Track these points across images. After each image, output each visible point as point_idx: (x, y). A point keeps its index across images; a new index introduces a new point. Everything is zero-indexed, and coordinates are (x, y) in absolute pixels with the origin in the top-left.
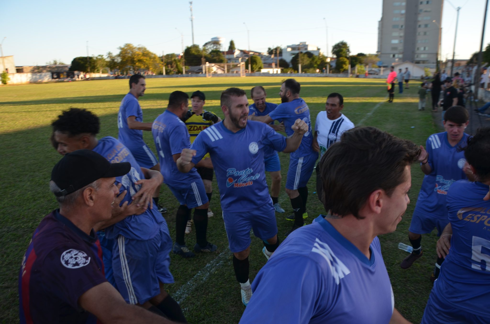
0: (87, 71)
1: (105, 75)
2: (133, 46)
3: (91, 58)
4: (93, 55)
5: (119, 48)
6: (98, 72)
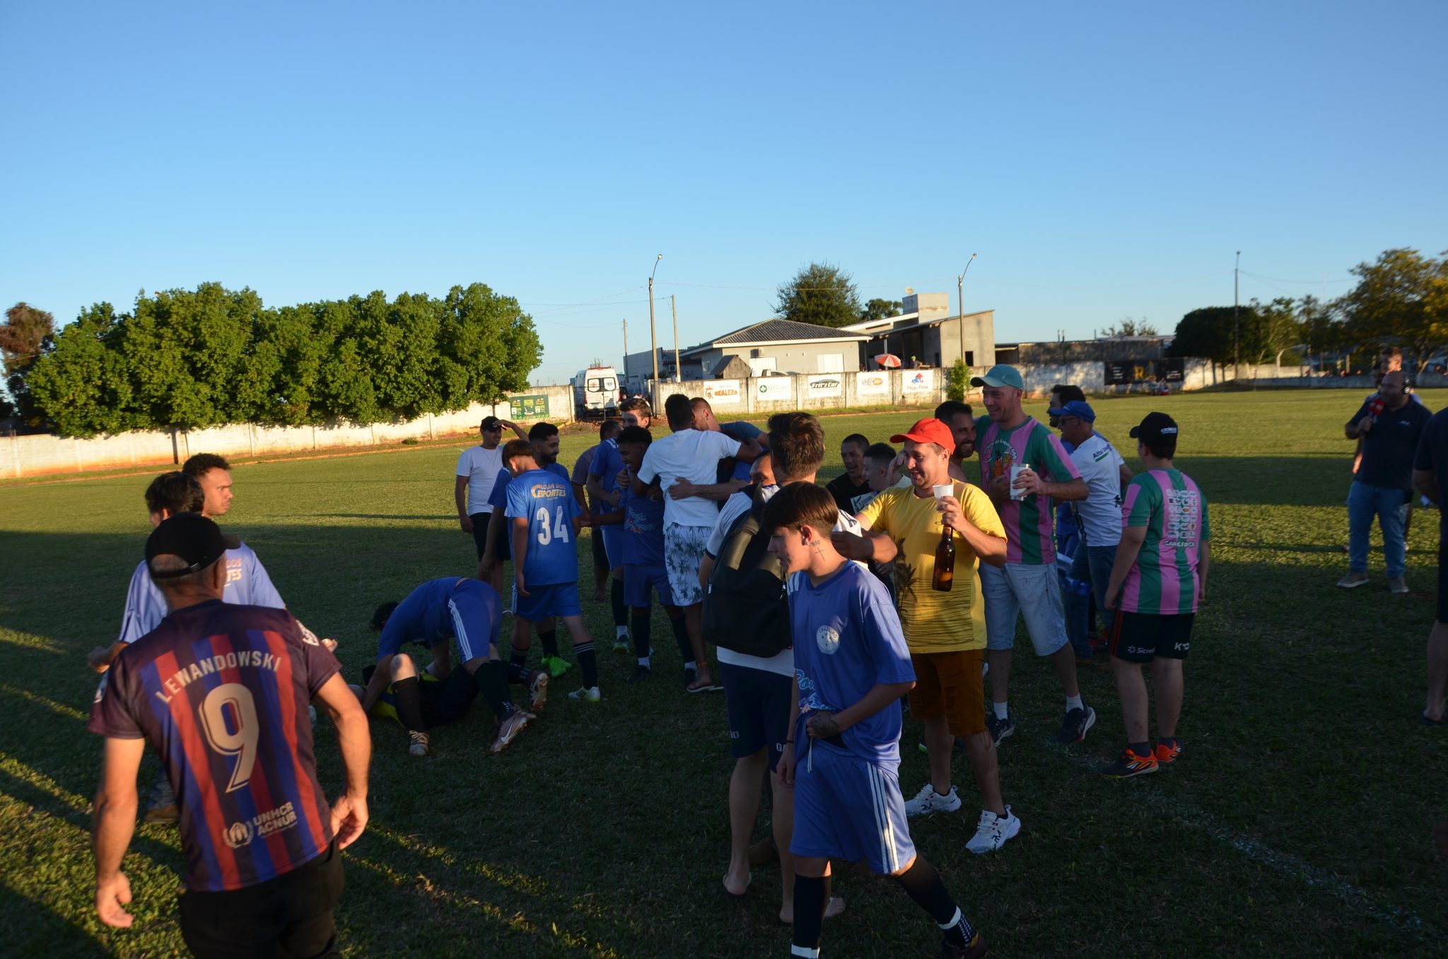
0: (1230, 357)
1: (1294, 373)
2: (1419, 259)
3: (1244, 312)
4: (1252, 300)
5: (1359, 270)
6: (1269, 359)
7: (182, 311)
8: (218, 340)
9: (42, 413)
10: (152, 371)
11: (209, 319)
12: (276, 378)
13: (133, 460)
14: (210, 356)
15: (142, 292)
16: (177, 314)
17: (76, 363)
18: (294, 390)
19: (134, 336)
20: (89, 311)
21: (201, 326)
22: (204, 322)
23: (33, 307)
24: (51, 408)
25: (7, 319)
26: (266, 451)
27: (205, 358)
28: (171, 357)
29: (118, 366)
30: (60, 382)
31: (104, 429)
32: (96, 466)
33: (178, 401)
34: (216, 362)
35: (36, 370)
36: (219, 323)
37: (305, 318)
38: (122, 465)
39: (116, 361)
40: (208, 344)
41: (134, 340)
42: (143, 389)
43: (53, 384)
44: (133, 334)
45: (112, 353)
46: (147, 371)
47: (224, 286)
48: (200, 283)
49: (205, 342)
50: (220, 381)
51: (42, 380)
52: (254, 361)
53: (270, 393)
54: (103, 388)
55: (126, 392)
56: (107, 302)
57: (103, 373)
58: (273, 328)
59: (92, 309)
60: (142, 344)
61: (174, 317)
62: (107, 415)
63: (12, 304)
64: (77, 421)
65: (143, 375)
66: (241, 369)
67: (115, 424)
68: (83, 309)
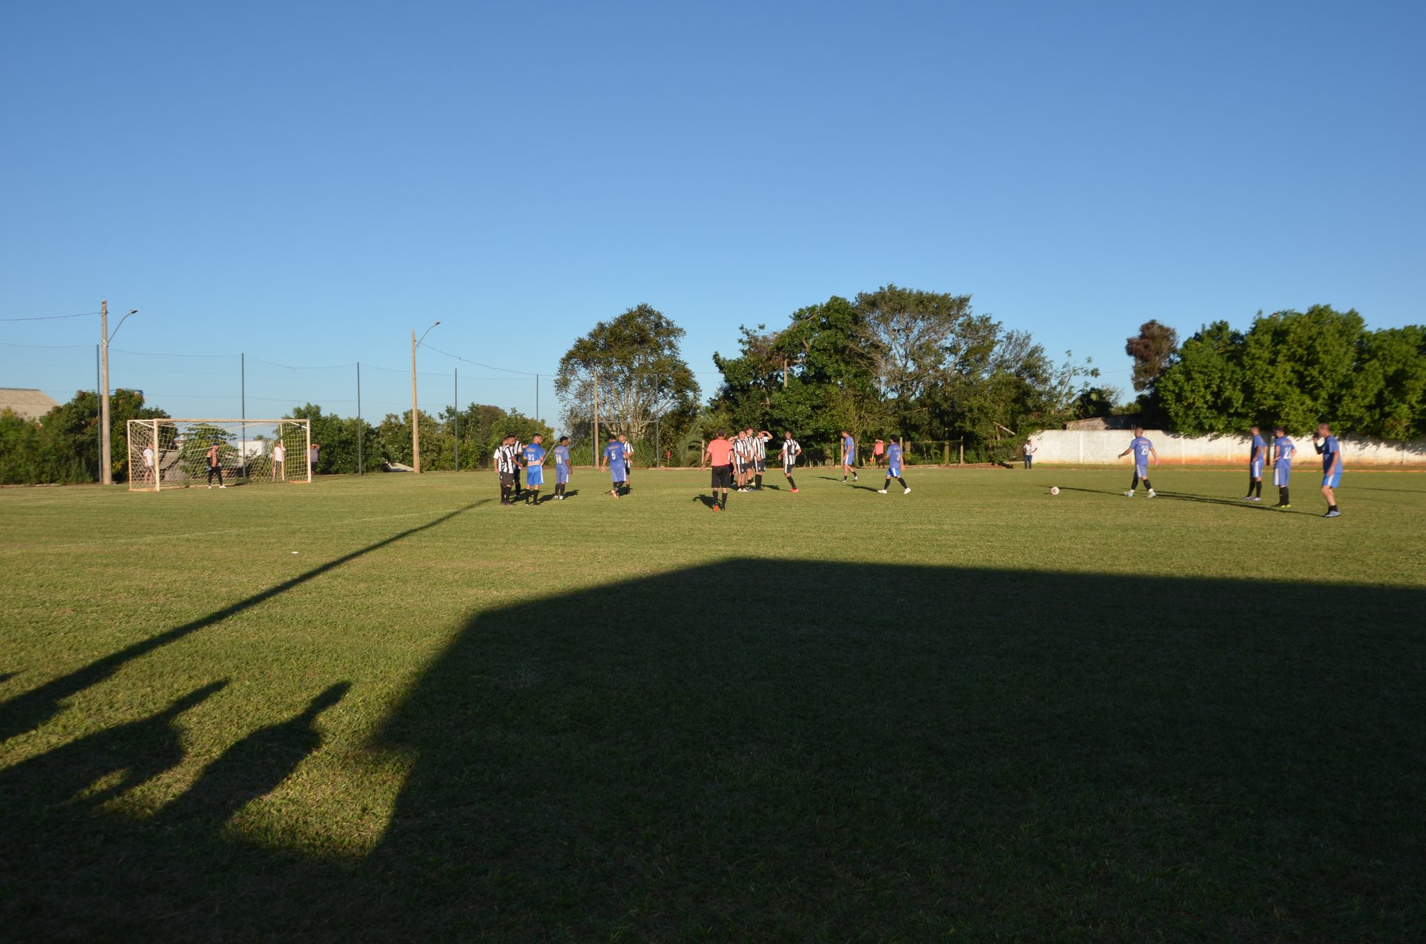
7: (1299, 330)
8: (1330, 357)
9: (1165, 412)
10: (1264, 382)
11: (1325, 338)
12: (1380, 395)
13: (1229, 458)
14: (1321, 372)
15: (1260, 313)
16: (1295, 333)
17: (1200, 372)
18: (1397, 407)
19: (1253, 351)
20: (1208, 328)
21: (1317, 344)
22: (1319, 341)
23: (1160, 323)
24: (1174, 408)
25: (1140, 333)
26: (1352, 461)
27: (1315, 373)
28: (1284, 369)
29: (1235, 376)
30: (1187, 387)
31: (1211, 429)
32: (1198, 461)
33: (1287, 410)
34: (1325, 378)
35: (1167, 376)
36: (1333, 342)
37: (1412, 339)
38: (1219, 461)
39: (1233, 372)
40: (1321, 360)
41: (1254, 355)
42: (1254, 397)
43: (1181, 389)
44: (1253, 350)
45: (1231, 364)
46: (1260, 381)
47: (1334, 308)
48: (1311, 305)
49: (1318, 358)
50: (1324, 394)
51: (1170, 386)
52: (1361, 378)
53: (1370, 408)
54: (1217, 395)
55: (1238, 397)
56: (1225, 320)
57: (1221, 382)
58: (1380, 348)
59: (1211, 326)
60: (1259, 358)
61: (1292, 335)
62: (1215, 418)
63: (1147, 321)
64: (1190, 420)
65: (1257, 385)
66: (1347, 384)
67: (1221, 427)
68: (1204, 326)
